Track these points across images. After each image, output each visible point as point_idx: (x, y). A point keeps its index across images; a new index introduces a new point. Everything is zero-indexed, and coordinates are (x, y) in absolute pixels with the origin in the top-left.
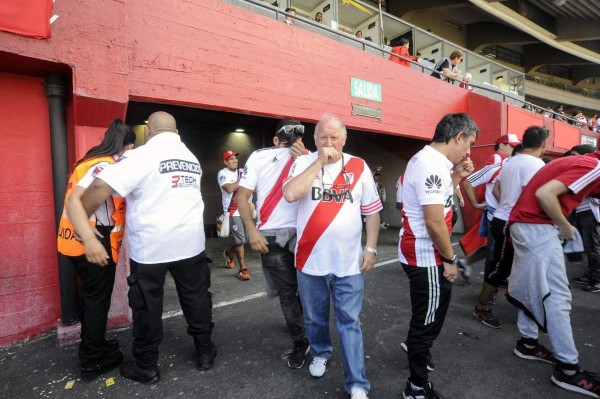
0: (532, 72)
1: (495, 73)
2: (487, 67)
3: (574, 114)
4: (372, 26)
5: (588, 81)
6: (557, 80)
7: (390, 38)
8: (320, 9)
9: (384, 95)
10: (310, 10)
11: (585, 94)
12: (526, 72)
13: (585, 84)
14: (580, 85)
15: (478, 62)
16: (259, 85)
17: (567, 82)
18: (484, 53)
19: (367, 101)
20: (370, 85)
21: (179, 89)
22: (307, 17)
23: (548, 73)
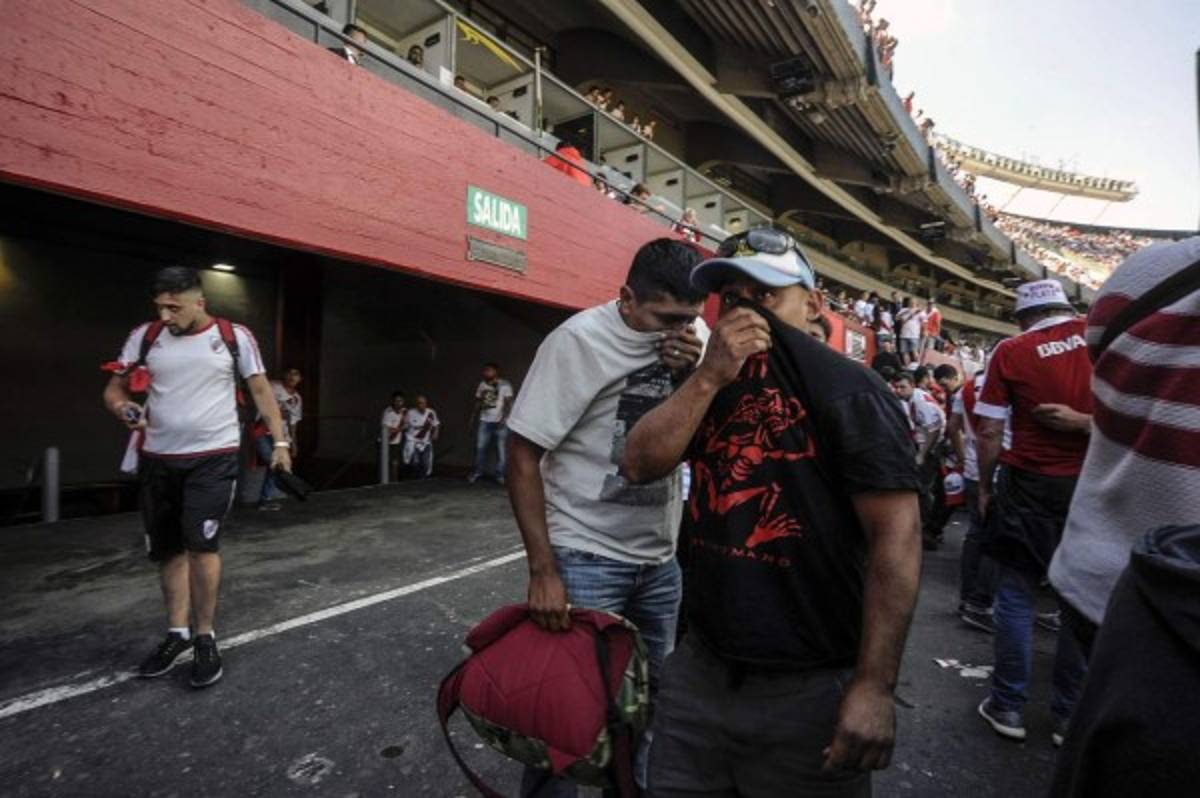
0: (783, 218)
1: (728, 211)
2: (716, 199)
3: (837, 293)
4: (520, 92)
5: (856, 245)
6: (817, 237)
7: (554, 120)
8: (420, 38)
9: (531, 225)
10: (399, 36)
11: (852, 265)
12: (776, 216)
13: (852, 249)
14: (846, 250)
15: (705, 189)
16: (265, 175)
17: (830, 243)
18: (713, 175)
19: (499, 236)
20: (505, 206)
22: (390, 49)
23: (806, 224)
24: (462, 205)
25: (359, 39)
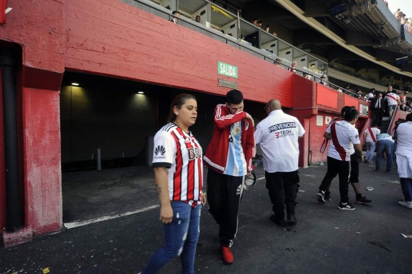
0: (333, 62)
1: (310, 62)
2: (305, 57)
4: (233, 26)
5: (364, 70)
6: (347, 68)
7: (245, 35)
8: (198, 13)
9: (239, 73)
10: (192, 13)
11: (362, 78)
12: (329, 62)
13: (362, 72)
14: (359, 72)
15: (301, 54)
16: (156, 64)
17: (353, 70)
18: (303, 49)
19: (228, 77)
20: (230, 67)
21: (100, 64)
22: (189, 18)
23: (342, 64)
24: (216, 68)
25: (177, 15)
